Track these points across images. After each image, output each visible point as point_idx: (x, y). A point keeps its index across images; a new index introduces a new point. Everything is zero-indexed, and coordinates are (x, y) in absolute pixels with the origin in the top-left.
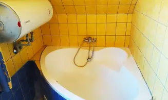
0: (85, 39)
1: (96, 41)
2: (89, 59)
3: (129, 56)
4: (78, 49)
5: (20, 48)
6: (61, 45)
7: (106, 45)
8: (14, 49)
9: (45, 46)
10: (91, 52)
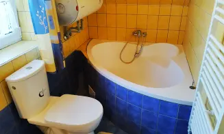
0: (134, 33)
1: (146, 35)
2: (137, 54)
3: (180, 52)
4: (125, 44)
5: (70, 35)
6: (108, 39)
7: (157, 40)
8: (65, 35)
9: (90, 39)
10: (139, 46)
